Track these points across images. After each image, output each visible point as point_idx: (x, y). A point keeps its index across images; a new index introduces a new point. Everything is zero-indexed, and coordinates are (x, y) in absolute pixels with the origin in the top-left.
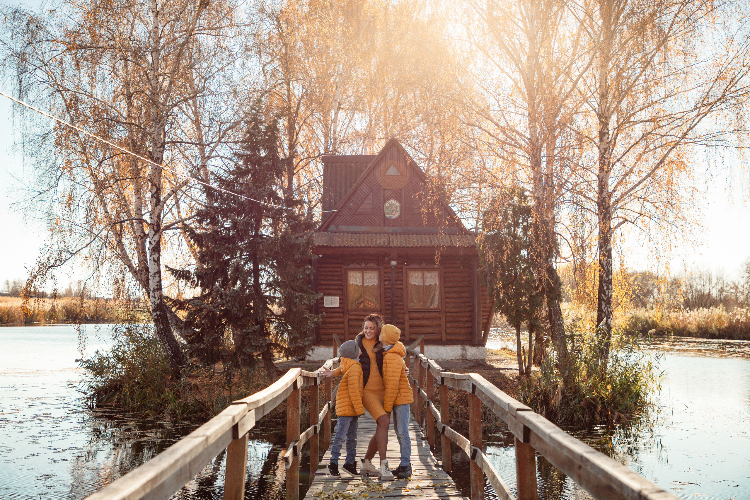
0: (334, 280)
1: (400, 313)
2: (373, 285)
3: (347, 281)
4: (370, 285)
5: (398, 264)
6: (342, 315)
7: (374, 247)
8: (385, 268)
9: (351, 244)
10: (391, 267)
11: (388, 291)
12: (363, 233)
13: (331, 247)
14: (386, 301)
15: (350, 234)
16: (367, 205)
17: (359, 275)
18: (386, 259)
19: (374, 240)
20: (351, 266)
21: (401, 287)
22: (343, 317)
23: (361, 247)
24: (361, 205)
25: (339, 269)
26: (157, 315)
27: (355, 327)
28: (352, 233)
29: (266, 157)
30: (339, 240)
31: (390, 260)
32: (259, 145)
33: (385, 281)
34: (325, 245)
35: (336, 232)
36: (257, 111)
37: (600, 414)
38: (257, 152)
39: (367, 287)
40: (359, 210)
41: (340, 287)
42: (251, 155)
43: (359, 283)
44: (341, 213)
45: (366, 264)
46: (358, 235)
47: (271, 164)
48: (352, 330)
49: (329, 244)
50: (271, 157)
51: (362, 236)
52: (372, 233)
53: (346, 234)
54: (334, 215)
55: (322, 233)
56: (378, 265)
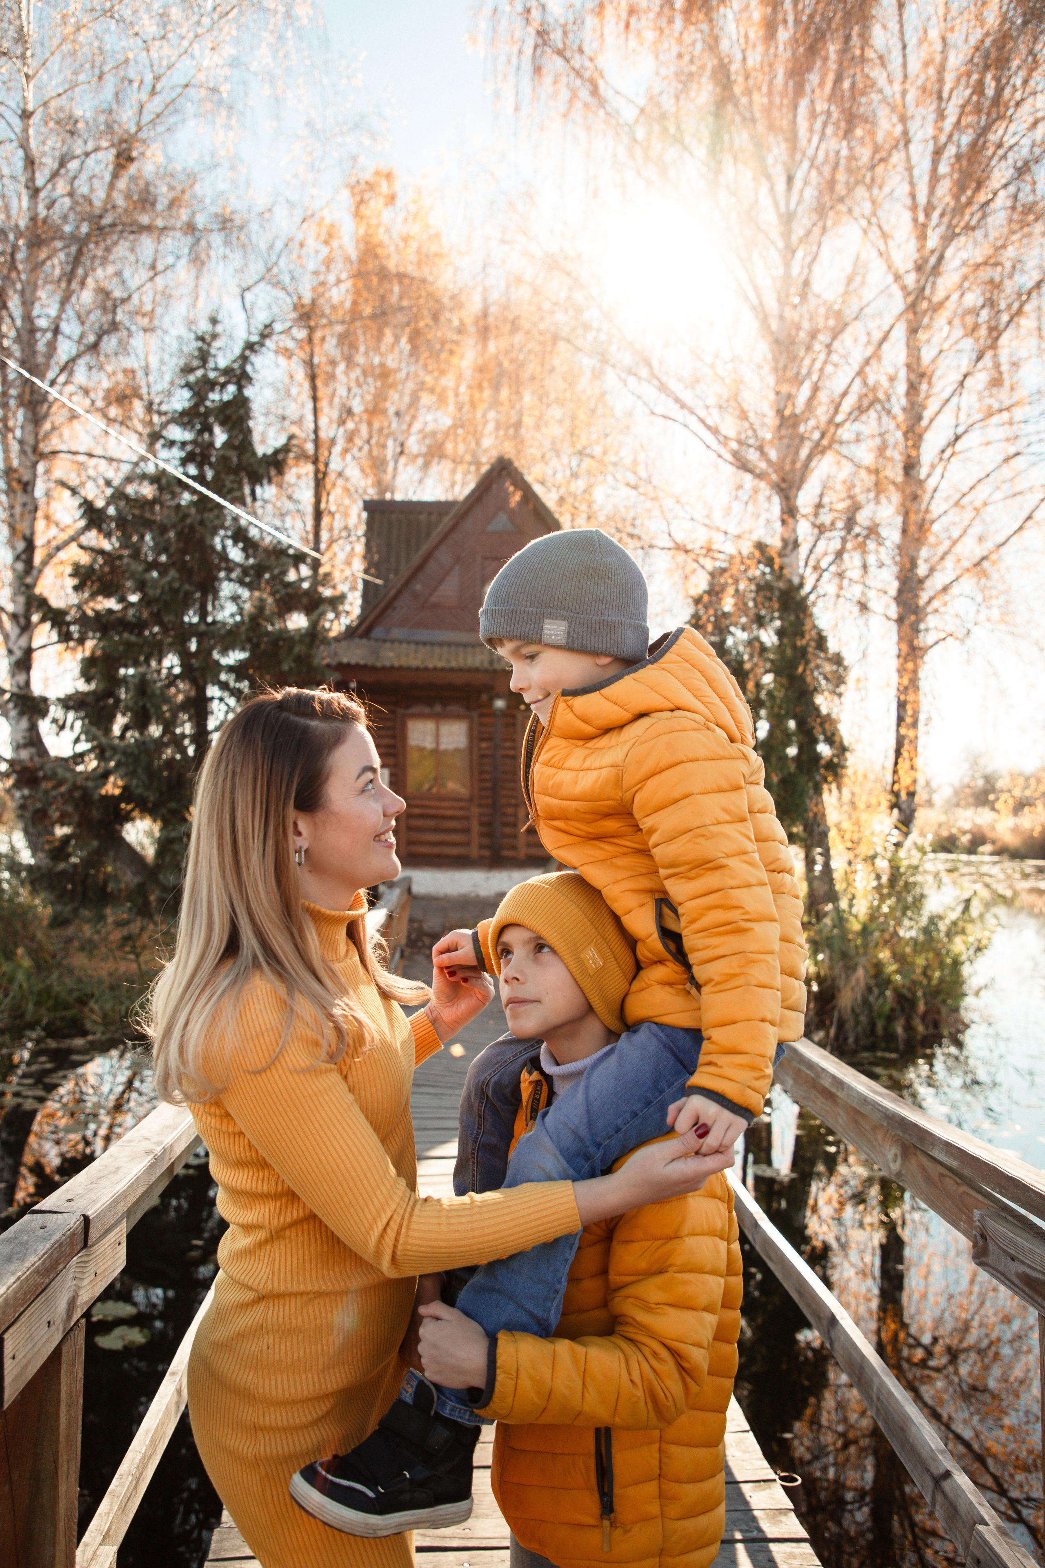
1: (509, 805)
2: (457, 750)
3: (404, 738)
4: (451, 747)
5: (509, 707)
7: (461, 670)
8: (482, 715)
9: (414, 663)
10: (494, 714)
11: (487, 760)
12: (441, 644)
13: (373, 669)
14: (482, 781)
15: (413, 646)
16: (449, 590)
17: (429, 726)
18: (484, 697)
19: (459, 658)
20: (415, 710)
21: (512, 752)
23: (435, 669)
24: (435, 589)
25: (390, 716)
26: (23, 797)
27: (419, 829)
28: (417, 643)
29: (225, 444)
30: (391, 654)
31: (491, 700)
32: (211, 420)
33: (482, 740)
34: (362, 662)
35: (384, 641)
36: (209, 345)
37: (923, 1018)
38: (206, 436)
39: (446, 752)
40: (433, 599)
41: (392, 751)
42: (194, 442)
43: (429, 744)
44: (397, 604)
45: (445, 706)
46: (428, 648)
47: (235, 460)
48: (414, 836)
49: (370, 661)
50: (237, 443)
51: (437, 650)
52: (457, 645)
53: (404, 646)
54: (382, 605)
55: (357, 640)
56: (468, 708)
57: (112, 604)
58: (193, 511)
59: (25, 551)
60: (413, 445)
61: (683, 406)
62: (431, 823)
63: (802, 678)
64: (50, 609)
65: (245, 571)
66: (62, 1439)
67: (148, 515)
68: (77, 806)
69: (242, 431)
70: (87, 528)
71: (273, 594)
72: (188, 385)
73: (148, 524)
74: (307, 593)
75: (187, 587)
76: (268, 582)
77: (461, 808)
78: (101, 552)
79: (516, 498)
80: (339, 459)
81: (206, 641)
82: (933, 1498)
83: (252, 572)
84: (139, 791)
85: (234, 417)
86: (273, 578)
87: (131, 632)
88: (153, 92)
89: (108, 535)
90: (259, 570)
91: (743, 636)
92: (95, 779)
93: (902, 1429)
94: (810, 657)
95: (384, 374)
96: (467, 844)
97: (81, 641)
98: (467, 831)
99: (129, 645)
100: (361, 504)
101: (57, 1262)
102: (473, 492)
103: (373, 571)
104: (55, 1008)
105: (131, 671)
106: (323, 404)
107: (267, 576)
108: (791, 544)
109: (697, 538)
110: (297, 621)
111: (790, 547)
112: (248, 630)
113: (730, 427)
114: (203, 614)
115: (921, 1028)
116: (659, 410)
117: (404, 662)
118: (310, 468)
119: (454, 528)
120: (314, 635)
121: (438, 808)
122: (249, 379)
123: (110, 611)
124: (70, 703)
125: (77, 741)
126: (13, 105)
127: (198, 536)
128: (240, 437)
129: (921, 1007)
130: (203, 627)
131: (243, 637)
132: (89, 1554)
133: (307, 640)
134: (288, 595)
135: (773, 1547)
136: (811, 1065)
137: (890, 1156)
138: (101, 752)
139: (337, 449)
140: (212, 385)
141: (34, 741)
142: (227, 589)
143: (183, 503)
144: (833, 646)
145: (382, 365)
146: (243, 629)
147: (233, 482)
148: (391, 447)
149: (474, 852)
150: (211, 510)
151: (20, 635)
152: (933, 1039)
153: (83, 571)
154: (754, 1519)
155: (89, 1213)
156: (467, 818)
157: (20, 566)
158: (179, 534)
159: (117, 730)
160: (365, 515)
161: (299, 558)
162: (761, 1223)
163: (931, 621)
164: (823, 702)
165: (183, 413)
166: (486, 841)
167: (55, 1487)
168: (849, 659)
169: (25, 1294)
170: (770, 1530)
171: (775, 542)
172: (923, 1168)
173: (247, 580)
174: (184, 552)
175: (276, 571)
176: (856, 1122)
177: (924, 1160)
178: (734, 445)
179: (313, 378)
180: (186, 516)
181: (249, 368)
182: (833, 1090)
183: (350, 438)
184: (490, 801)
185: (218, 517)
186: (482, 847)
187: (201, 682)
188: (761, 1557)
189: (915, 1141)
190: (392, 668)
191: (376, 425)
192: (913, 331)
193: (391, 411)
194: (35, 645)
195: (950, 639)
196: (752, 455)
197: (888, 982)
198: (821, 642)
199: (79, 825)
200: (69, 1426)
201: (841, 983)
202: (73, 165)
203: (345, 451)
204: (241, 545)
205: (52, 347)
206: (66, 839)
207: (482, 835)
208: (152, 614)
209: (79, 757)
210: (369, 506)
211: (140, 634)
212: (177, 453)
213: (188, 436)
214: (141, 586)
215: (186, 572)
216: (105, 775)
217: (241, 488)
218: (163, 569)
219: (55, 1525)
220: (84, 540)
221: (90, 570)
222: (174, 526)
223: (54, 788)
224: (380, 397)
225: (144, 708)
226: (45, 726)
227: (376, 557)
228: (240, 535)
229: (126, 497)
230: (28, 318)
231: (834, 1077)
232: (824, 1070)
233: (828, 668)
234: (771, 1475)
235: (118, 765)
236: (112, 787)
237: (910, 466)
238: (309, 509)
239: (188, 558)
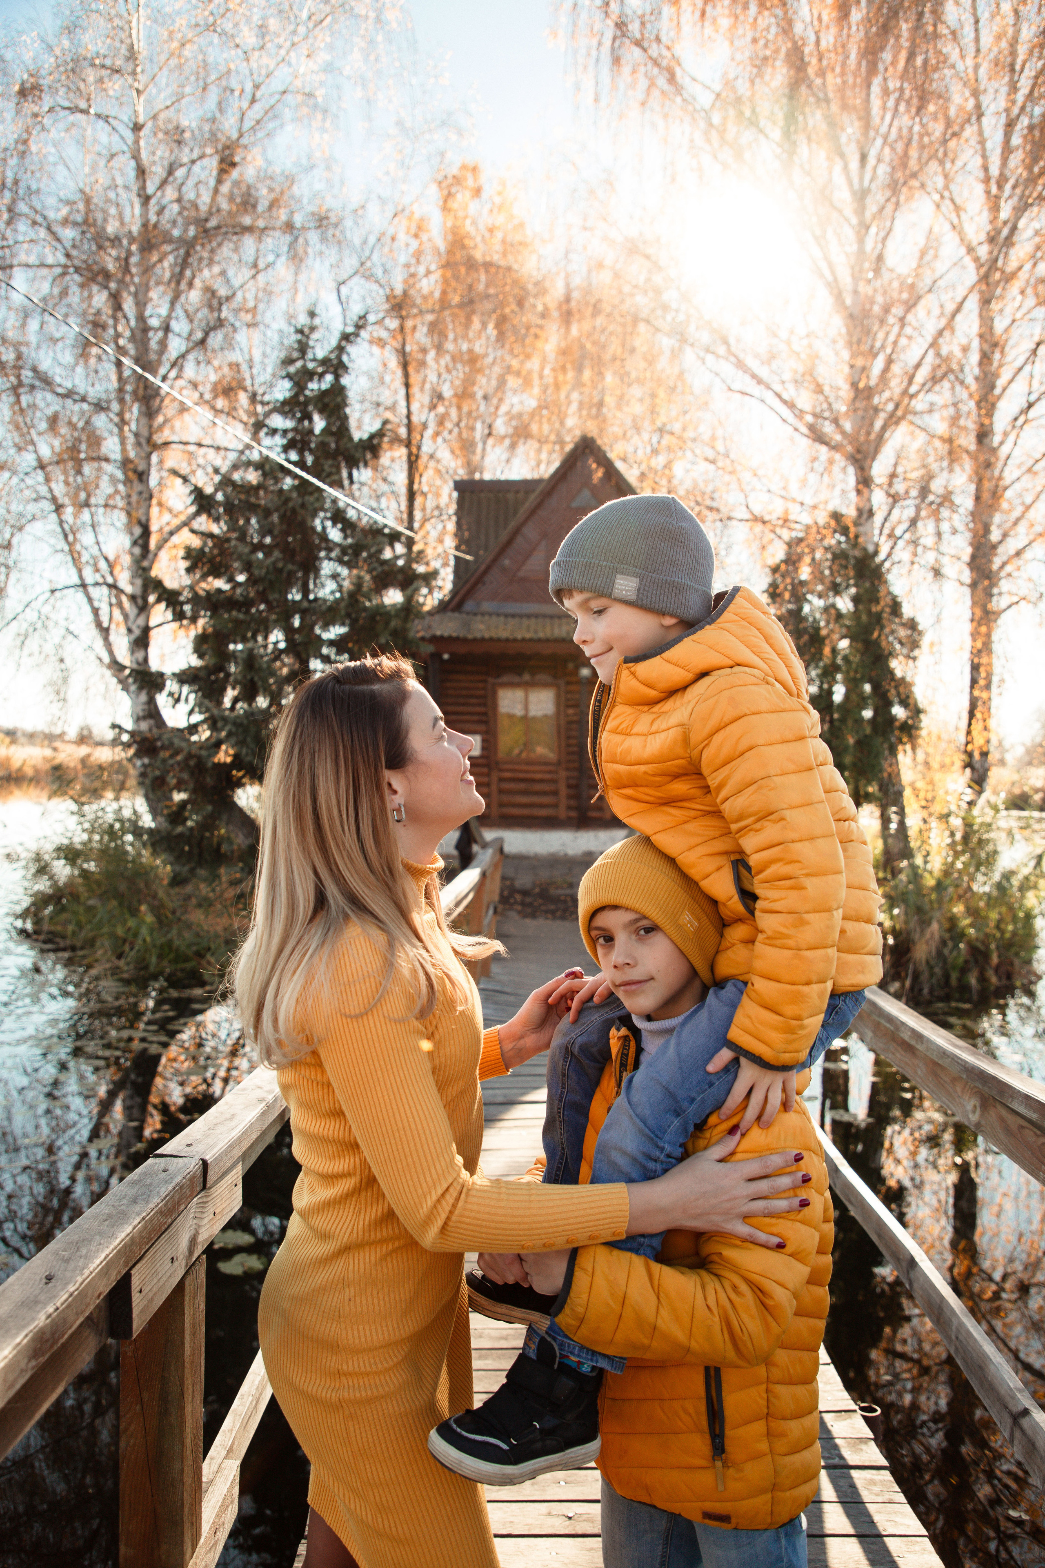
0: (473, 705)
2: (545, 716)
3: (495, 706)
4: (539, 714)
6: (485, 770)
7: (548, 640)
8: (568, 683)
9: (504, 634)
10: (579, 682)
11: (574, 726)
12: (529, 616)
13: (465, 640)
14: (568, 745)
15: (502, 619)
16: (536, 564)
17: (519, 694)
18: (571, 666)
19: (548, 629)
20: (505, 679)
22: (488, 775)
23: (524, 640)
24: (523, 563)
25: (481, 685)
26: (144, 765)
27: (510, 792)
28: (506, 616)
29: (324, 431)
30: (482, 627)
31: (577, 668)
32: (310, 408)
33: (568, 706)
34: (454, 634)
35: (475, 614)
36: (308, 337)
37: (997, 970)
38: (306, 423)
39: (534, 718)
40: (521, 574)
41: (484, 718)
42: (294, 429)
43: (518, 711)
44: (486, 579)
45: (533, 674)
46: (517, 620)
47: (333, 446)
48: (505, 798)
49: (462, 634)
50: (334, 429)
51: (525, 621)
52: (544, 616)
53: (494, 618)
54: (472, 581)
55: (449, 614)
56: (555, 677)
57: (220, 584)
58: (294, 495)
59: (141, 536)
60: (501, 427)
61: (760, 382)
62: (521, 786)
63: (877, 643)
64: (165, 590)
65: (344, 550)
66: (187, 1365)
67: (253, 500)
68: (192, 774)
69: (339, 418)
70: (198, 513)
71: (369, 571)
72: (289, 376)
73: (253, 508)
74: (402, 570)
75: (290, 567)
76: (365, 560)
77: (550, 772)
78: (211, 535)
79: (599, 474)
80: (430, 442)
81: (308, 617)
82: (1012, 1434)
83: (350, 551)
84: (249, 758)
85: (332, 405)
86: (370, 556)
87: (239, 611)
88: (253, 101)
89: (217, 520)
90: (357, 549)
91: (819, 603)
92: (208, 748)
93: (980, 1367)
94: (885, 622)
95: (472, 359)
96: (555, 806)
97: (194, 620)
98: (555, 793)
99: (237, 622)
100: (451, 484)
101: (178, 1203)
102: (558, 471)
103: (463, 547)
104: (176, 960)
105: (240, 647)
106: (415, 390)
107: (365, 554)
108: (866, 514)
109: (774, 509)
110: (393, 597)
111: (865, 516)
112: (347, 606)
113: (805, 400)
114: (306, 591)
115: (994, 980)
116: (736, 386)
117: (493, 633)
118: (403, 451)
119: (539, 505)
120: (409, 609)
121: (527, 772)
122: (346, 368)
123: (219, 591)
124: (186, 677)
125: (191, 712)
126: (125, 119)
127: (299, 518)
128: (338, 424)
129: (995, 959)
130: (305, 604)
131: (343, 613)
132: (214, 1467)
133: (403, 615)
134: (383, 572)
135: (854, 1473)
136: (890, 1019)
137: (969, 1107)
138: (213, 722)
139: (429, 433)
140: (310, 375)
141: (152, 713)
142: (327, 567)
143: (285, 487)
144: (907, 611)
145: (470, 351)
146: (343, 605)
147: (331, 466)
148: (480, 429)
149: (562, 813)
150: (311, 494)
151: (138, 615)
152: (1007, 990)
153: (194, 554)
154: (836, 1447)
155: (207, 1158)
156: (554, 781)
157: (137, 551)
158: (282, 517)
159: (227, 702)
160: (455, 495)
161: (395, 537)
162: (841, 1168)
163: (1004, 585)
164: (898, 666)
165: (285, 403)
166: (573, 803)
167: (182, 1408)
168: (923, 623)
169: (150, 1233)
170: (851, 1458)
171: (850, 512)
172: (1002, 1120)
173: (346, 558)
174: (288, 534)
175: (373, 550)
176: (936, 1075)
177: (1004, 1112)
178: (809, 419)
179: (405, 365)
180: (288, 500)
181: (345, 358)
182: (913, 1043)
183: (441, 422)
184: (576, 765)
185: (318, 500)
186: (569, 808)
187: (304, 656)
188: (843, 1482)
189: (994, 1093)
190: (483, 639)
191: (465, 409)
192: (986, 302)
193: (479, 394)
194: (152, 623)
195: (1022, 603)
196: (828, 428)
197: (962, 935)
198: (895, 607)
199: (194, 792)
200: (193, 1353)
201: (916, 936)
202: (180, 173)
203: (437, 434)
204: (340, 526)
205: (163, 344)
206: (183, 804)
207: (570, 797)
208: (257, 592)
209: (193, 729)
210: (459, 486)
211: (248, 612)
212: (279, 440)
213: (289, 424)
214: (248, 567)
215: (289, 552)
216: (217, 745)
217: (339, 472)
218: (268, 550)
219: (183, 1443)
220: (195, 525)
221: (201, 551)
222: (277, 510)
223: (172, 756)
224: (469, 382)
225: (252, 681)
226: (162, 700)
227: (466, 534)
228: (338, 517)
229: (233, 484)
230: (141, 318)
231: (913, 1031)
232: (903, 1023)
233: (903, 633)
234: (852, 1406)
235: (229, 735)
236: (224, 756)
237: (983, 435)
238: (403, 491)
239: (290, 539)
